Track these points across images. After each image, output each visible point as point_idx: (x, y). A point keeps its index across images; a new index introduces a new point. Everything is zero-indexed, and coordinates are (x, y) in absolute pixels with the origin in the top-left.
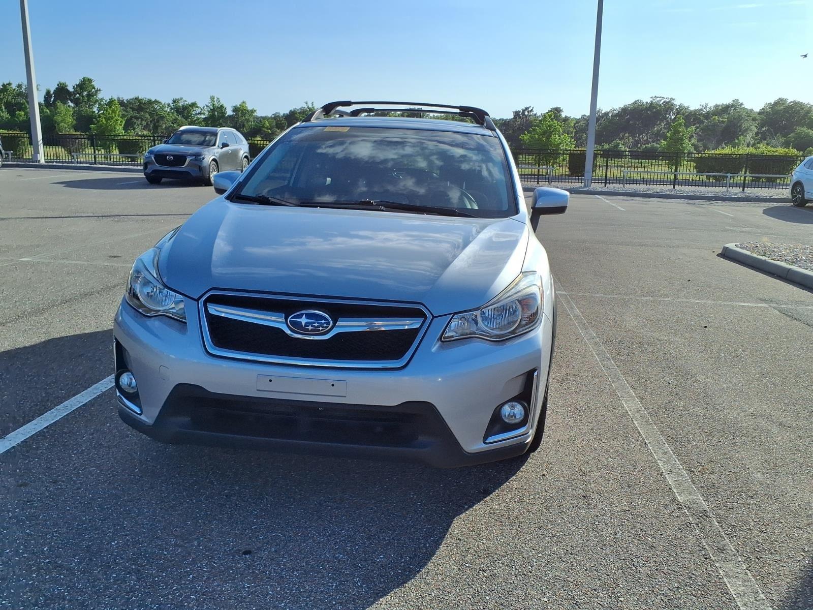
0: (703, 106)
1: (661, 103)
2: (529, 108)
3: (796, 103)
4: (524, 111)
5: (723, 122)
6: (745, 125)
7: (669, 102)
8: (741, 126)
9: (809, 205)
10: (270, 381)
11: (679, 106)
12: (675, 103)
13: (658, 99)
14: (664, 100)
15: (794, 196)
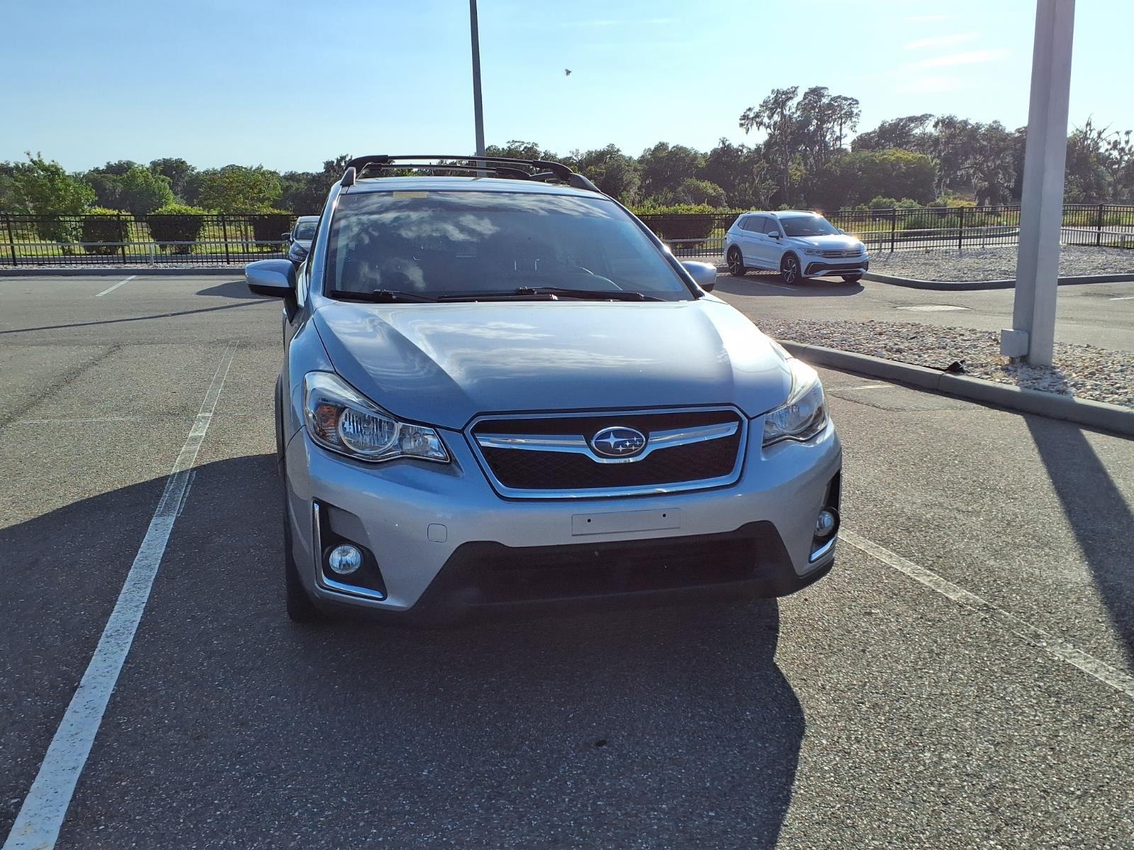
0: (573, 153)
1: (521, 149)
2: (345, 157)
3: (679, 149)
4: (339, 161)
5: (601, 174)
6: (627, 177)
7: (532, 148)
8: (622, 178)
9: (749, 273)
10: (589, 521)
11: (544, 153)
12: (538, 149)
13: (517, 144)
14: (525, 145)
15: (731, 264)
